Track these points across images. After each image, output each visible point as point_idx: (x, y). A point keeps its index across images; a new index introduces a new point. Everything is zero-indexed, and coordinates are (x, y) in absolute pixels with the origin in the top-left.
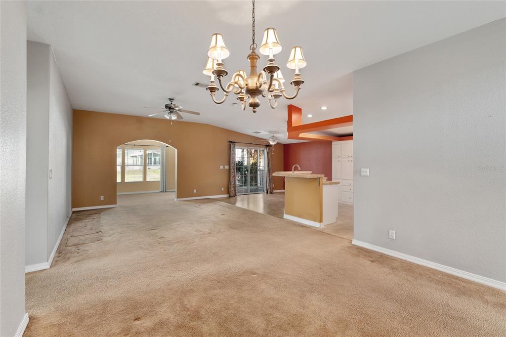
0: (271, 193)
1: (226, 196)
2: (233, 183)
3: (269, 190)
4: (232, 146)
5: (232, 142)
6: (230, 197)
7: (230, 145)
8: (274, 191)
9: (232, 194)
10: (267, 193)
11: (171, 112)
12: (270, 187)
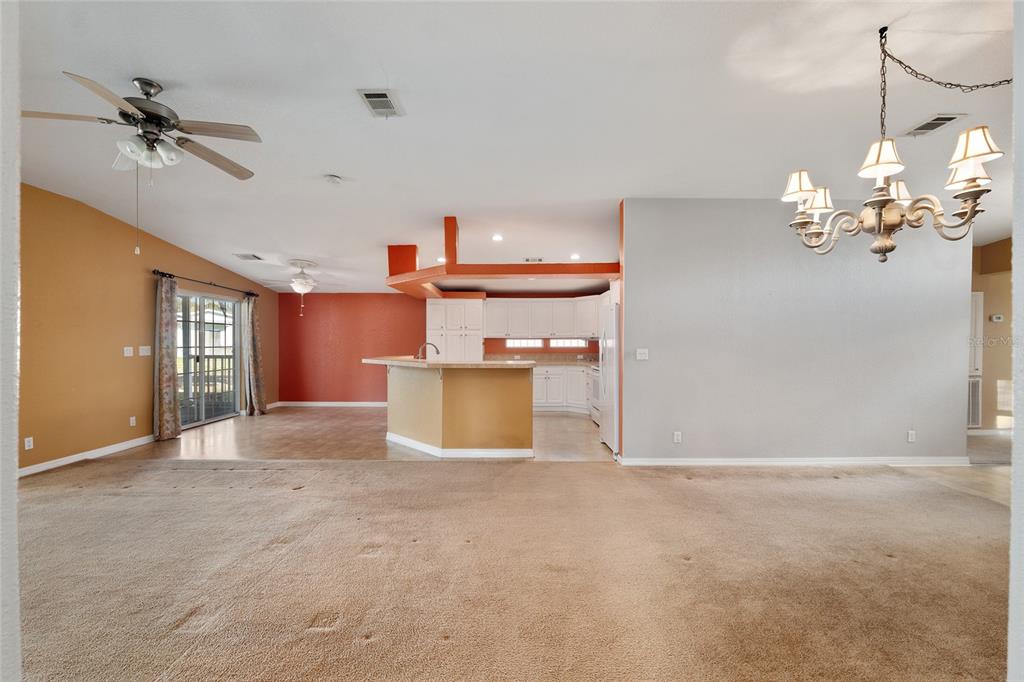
0: (263, 413)
2: (167, 399)
3: (256, 407)
4: (165, 283)
5: (163, 275)
7: (156, 286)
8: (269, 406)
9: (167, 433)
10: (251, 413)
11: (151, 136)
12: (258, 395)
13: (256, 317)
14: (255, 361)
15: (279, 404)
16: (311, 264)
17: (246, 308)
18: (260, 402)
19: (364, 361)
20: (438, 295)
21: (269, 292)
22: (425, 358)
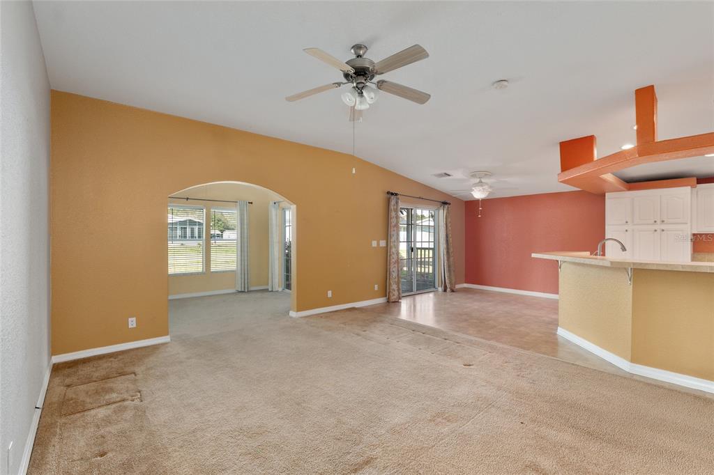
0: (453, 291)
1: (381, 300)
2: (394, 275)
3: (448, 286)
4: (393, 199)
5: (392, 194)
6: (389, 302)
7: (389, 201)
8: (458, 286)
9: (393, 298)
10: (445, 290)
11: (360, 86)
12: (450, 277)
13: (449, 220)
14: (448, 252)
15: (466, 285)
16: (488, 174)
17: (442, 213)
18: (450, 283)
19: (534, 255)
20: (622, 188)
21: (457, 200)
22: (604, 255)
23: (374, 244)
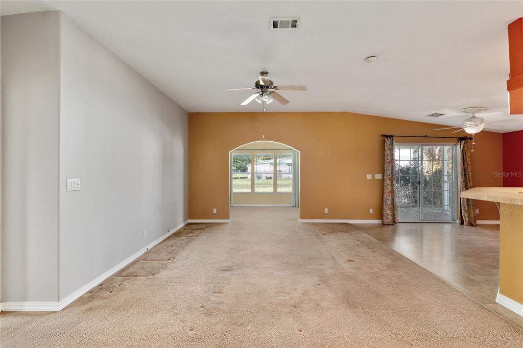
0: (471, 225)
1: (376, 221)
3: (466, 219)
4: (388, 142)
5: (387, 136)
6: (383, 224)
10: (462, 223)
18: (469, 218)
23: (369, 177)
